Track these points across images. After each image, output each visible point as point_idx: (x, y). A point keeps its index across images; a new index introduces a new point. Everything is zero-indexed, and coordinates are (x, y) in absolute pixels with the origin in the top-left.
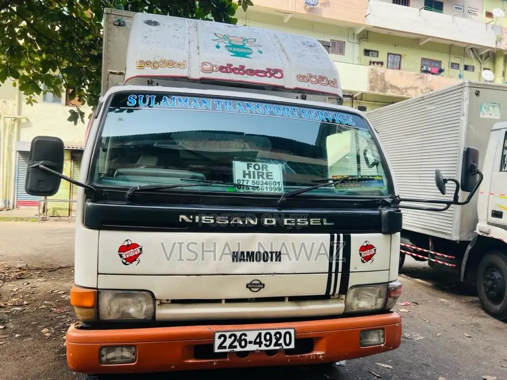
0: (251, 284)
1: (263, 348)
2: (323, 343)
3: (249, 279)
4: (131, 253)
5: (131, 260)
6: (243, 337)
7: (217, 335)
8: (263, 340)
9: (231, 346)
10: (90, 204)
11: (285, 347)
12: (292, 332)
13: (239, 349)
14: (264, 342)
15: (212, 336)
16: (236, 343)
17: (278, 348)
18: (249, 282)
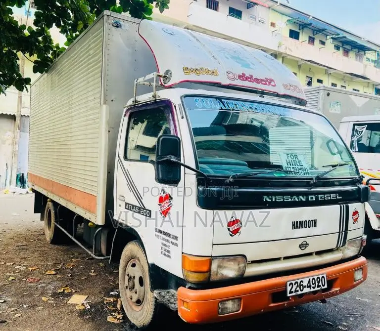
0: (302, 244)
1: (312, 290)
2: (338, 281)
3: (300, 241)
4: (235, 227)
5: (236, 232)
6: (301, 283)
7: (288, 283)
8: (311, 284)
9: (296, 291)
10: (201, 189)
11: (323, 288)
12: (325, 276)
13: (300, 292)
14: (312, 286)
15: (285, 285)
16: (298, 289)
17: (319, 288)
18: (300, 243)
